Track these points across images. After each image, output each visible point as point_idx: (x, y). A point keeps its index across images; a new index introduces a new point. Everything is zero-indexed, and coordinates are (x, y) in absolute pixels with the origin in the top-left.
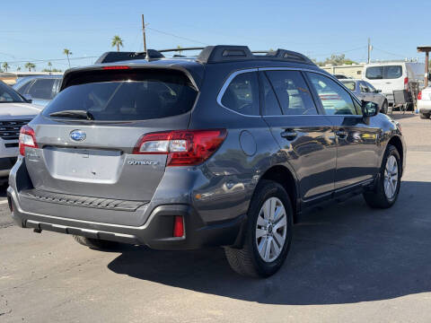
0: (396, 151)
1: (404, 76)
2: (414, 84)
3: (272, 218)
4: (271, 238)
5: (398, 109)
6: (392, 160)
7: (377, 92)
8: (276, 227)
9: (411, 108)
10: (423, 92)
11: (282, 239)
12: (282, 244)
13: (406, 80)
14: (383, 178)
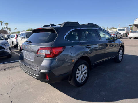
0: (122, 49)
1: (126, 30)
2: (128, 32)
3: (82, 70)
4: (82, 76)
5: (124, 37)
6: (121, 51)
7: (120, 34)
8: (84, 72)
9: (127, 37)
10: (130, 34)
11: (86, 76)
12: (86, 77)
13: (126, 31)
14: (118, 55)
